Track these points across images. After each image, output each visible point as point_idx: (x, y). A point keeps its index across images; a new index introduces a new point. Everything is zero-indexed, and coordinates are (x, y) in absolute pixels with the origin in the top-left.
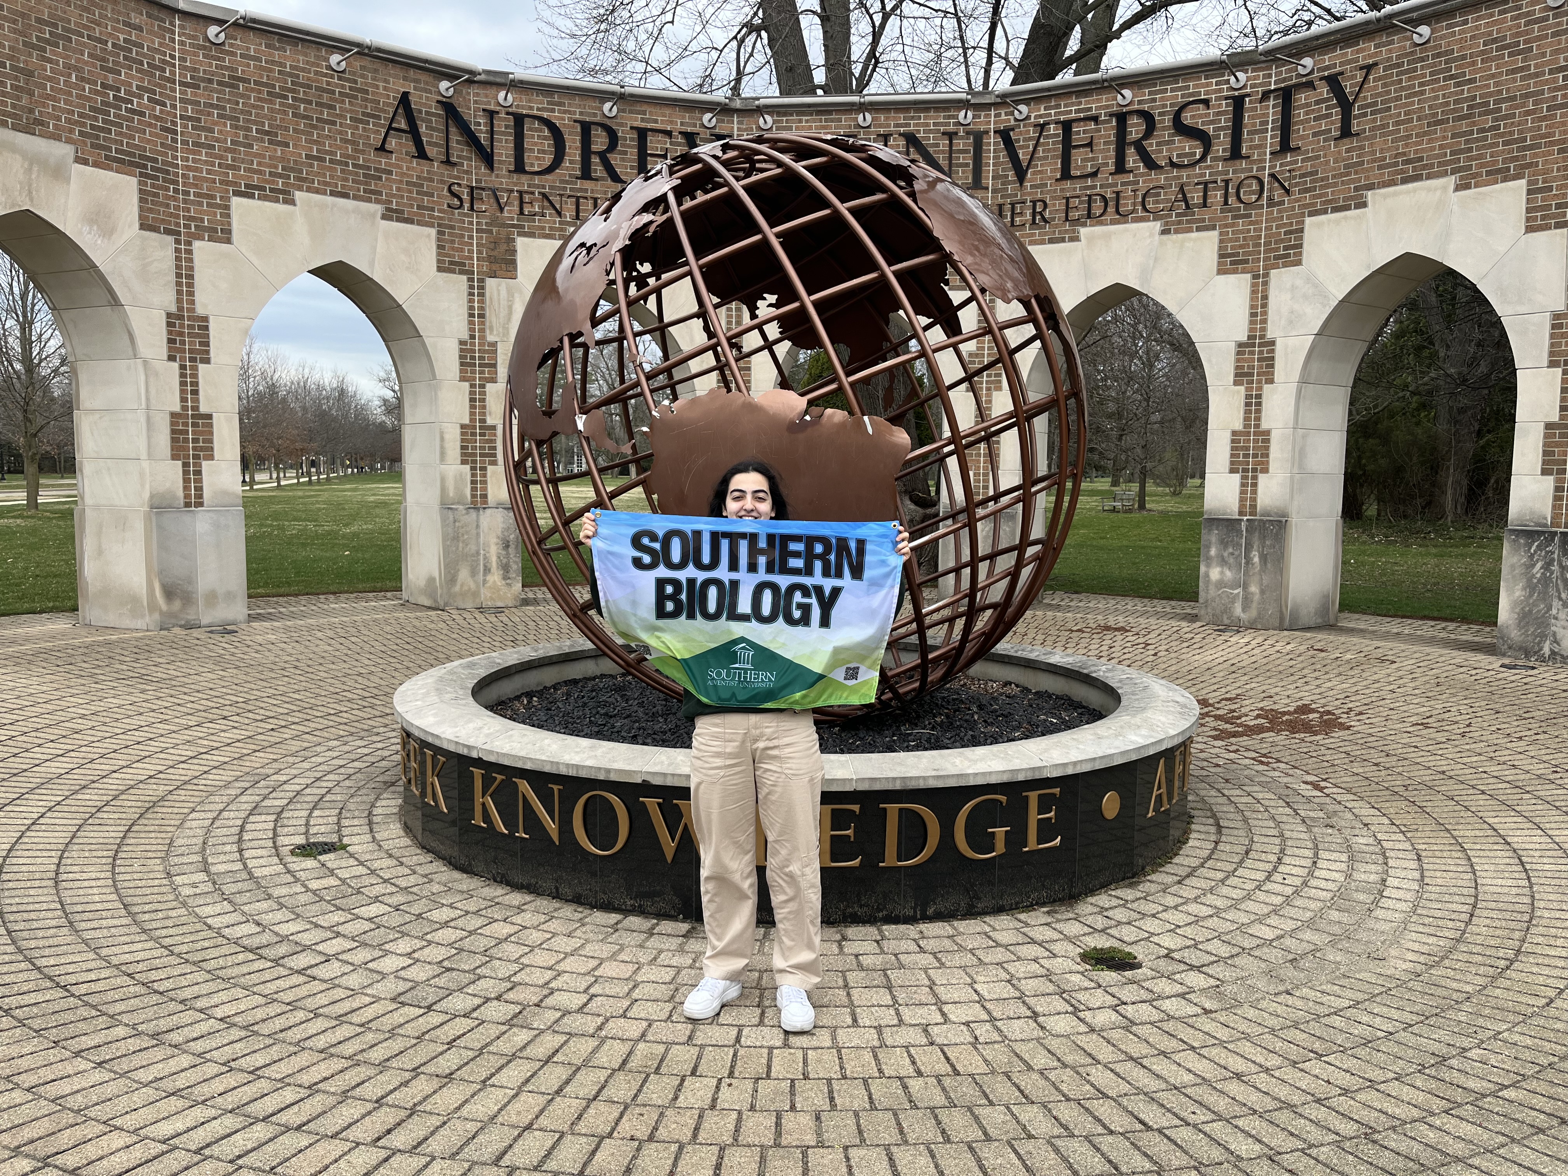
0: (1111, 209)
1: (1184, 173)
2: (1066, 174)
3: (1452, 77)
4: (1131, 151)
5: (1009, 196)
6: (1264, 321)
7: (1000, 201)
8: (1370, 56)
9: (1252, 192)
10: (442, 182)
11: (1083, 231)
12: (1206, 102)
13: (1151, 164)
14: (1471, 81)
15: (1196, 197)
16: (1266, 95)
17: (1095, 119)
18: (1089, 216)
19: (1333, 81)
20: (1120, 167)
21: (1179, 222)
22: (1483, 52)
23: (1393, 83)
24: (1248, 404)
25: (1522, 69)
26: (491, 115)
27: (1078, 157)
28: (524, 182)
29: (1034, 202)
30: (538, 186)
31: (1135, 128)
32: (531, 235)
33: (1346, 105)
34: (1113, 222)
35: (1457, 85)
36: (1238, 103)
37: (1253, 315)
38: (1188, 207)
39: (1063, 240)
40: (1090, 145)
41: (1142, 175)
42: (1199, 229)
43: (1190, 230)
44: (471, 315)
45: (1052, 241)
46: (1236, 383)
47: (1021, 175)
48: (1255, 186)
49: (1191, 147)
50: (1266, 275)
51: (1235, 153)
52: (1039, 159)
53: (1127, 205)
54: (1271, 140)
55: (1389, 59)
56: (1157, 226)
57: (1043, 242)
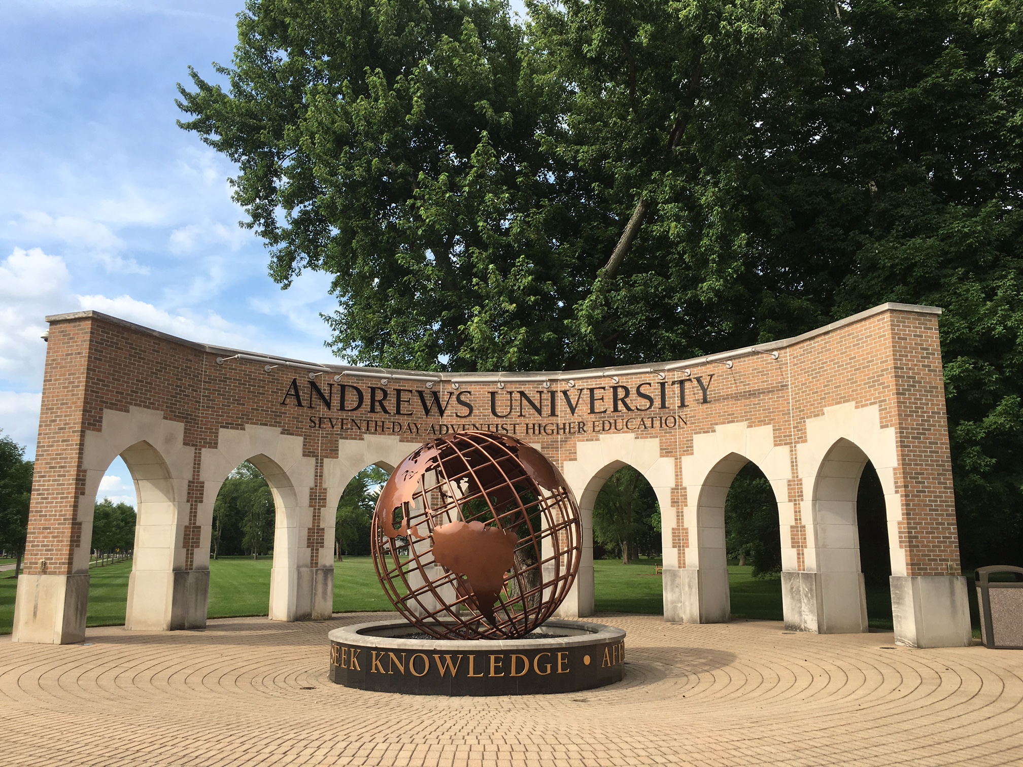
0: (613, 427)
1: (643, 413)
2: (592, 411)
3: (742, 382)
4: (620, 402)
5: (568, 420)
6: (681, 479)
7: (564, 422)
8: (712, 371)
9: (672, 423)
10: (307, 416)
11: (601, 436)
12: (650, 384)
13: (628, 409)
14: (749, 384)
15: (648, 423)
16: (673, 383)
17: (604, 388)
18: (603, 430)
19: (699, 380)
20: (616, 409)
21: (642, 434)
22: (752, 374)
23: (721, 383)
24: (678, 516)
25: (766, 381)
26: (331, 385)
27: (597, 404)
28: (344, 415)
29: (579, 423)
30: (350, 416)
31: (621, 393)
32: (346, 438)
33: (704, 390)
34: (614, 433)
35: (744, 385)
36: (663, 385)
37: (677, 475)
38: (645, 428)
39: (592, 440)
40: (602, 399)
41: (625, 413)
42: (651, 437)
43: (647, 438)
44: (316, 476)
45: (587, 440)
46: (672, 506)
47: (573, 410)
48: (673, 420)
49: (644, 403)
50: (680, 458)
51: (663, 406)
52: (581, 404)
53: (619, 426)
54: (678, 403)
55: (718, 373)
56: (632, 435)
57: (583, 441)
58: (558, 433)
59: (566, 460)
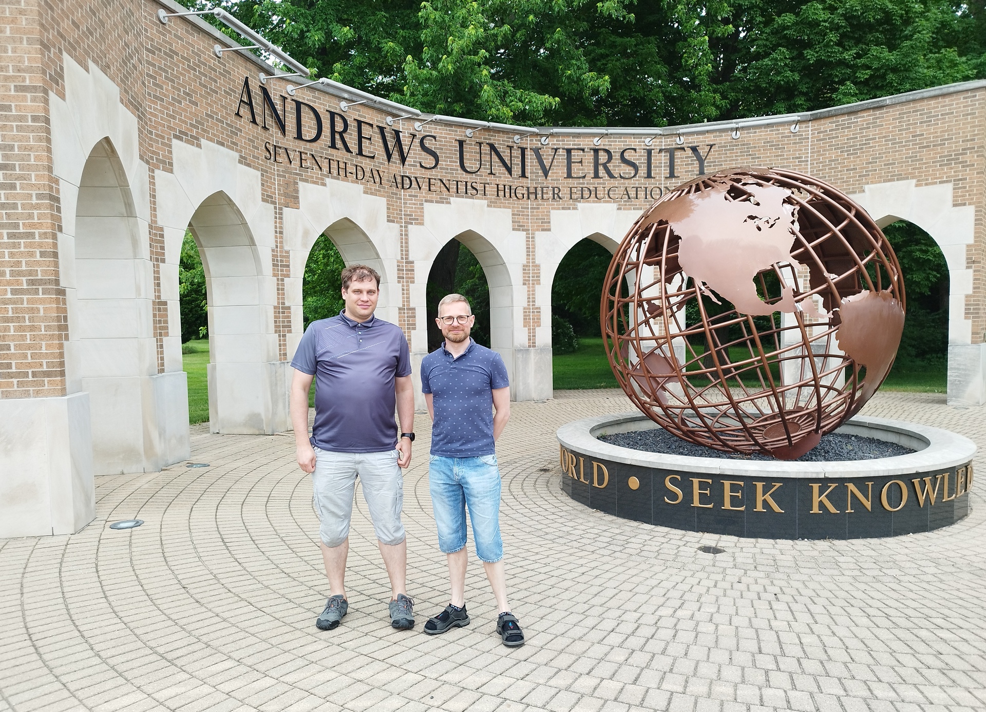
0: (593, 195)
1: (627, 181)
2: (569, 176)
3: (750, 155)
4: (601, 168)
5: (540, 183)
7: (536, 186)
8: (711, 141)
9: (657, 194)
10: (262, 141)
11: (580, 205)
12: (635, 150)
13: (611, 176)
14: (758, 158)
15: (632, 193)
16: (661, 151)
17: (583, 150)
18: (582, 198)
19: (694, 149)
20: (596, 176)
21: (625, 205)
22: (764, 146)
23: (723, 154)
25: (781, 156)
26: (284, 99)
27: (575, 167)
28: (302, 146)
29: (554, 188)
30: (309, 150)
31: (603, 157)
32: (306, 181)
33: (701, 161)
34: (594, 202)
35: (753, 158)
36: (649, 152)
38: (629, 198)
39: (569, 209)
40: (581, 162)
41: (607, 180)
42: (634, 209)
43: (630, 209)
44: (276, 232)
45: (563, 209)
47: (546, 173)
48: (658, 192)
49: (628, 170)
51: (649, 176)
52: (555, 166)
53: (600, 194)
54: (665, 172)
55: (720, 143)
56: (615, 206)
57: (559, 209)
58: (528, 198)
59: (538, 230)
